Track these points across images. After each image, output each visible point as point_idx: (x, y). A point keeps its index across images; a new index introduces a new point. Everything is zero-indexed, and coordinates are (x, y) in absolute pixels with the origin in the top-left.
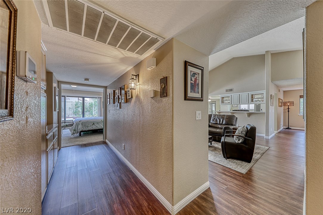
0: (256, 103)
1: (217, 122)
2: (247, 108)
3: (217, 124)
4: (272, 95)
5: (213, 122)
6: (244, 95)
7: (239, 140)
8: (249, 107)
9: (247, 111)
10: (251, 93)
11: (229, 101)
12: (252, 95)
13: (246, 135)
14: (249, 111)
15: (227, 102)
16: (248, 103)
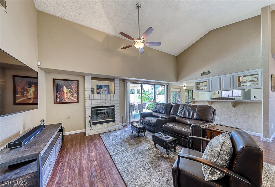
0: (244, 88)
1: (186, 115)
2: (231, 96)
3: (186, 118)
4: (273, 76)
5: (181, 115)
6: (227, 78)
7: (212, 174)
8: (233, 94)
9: (232, 99)
10: (236, 75)
11: (206, 87)
12: (239, 78)
13: (230, 166)
14: (234, 99)
15: (204, 88)
16: (233, 88)
